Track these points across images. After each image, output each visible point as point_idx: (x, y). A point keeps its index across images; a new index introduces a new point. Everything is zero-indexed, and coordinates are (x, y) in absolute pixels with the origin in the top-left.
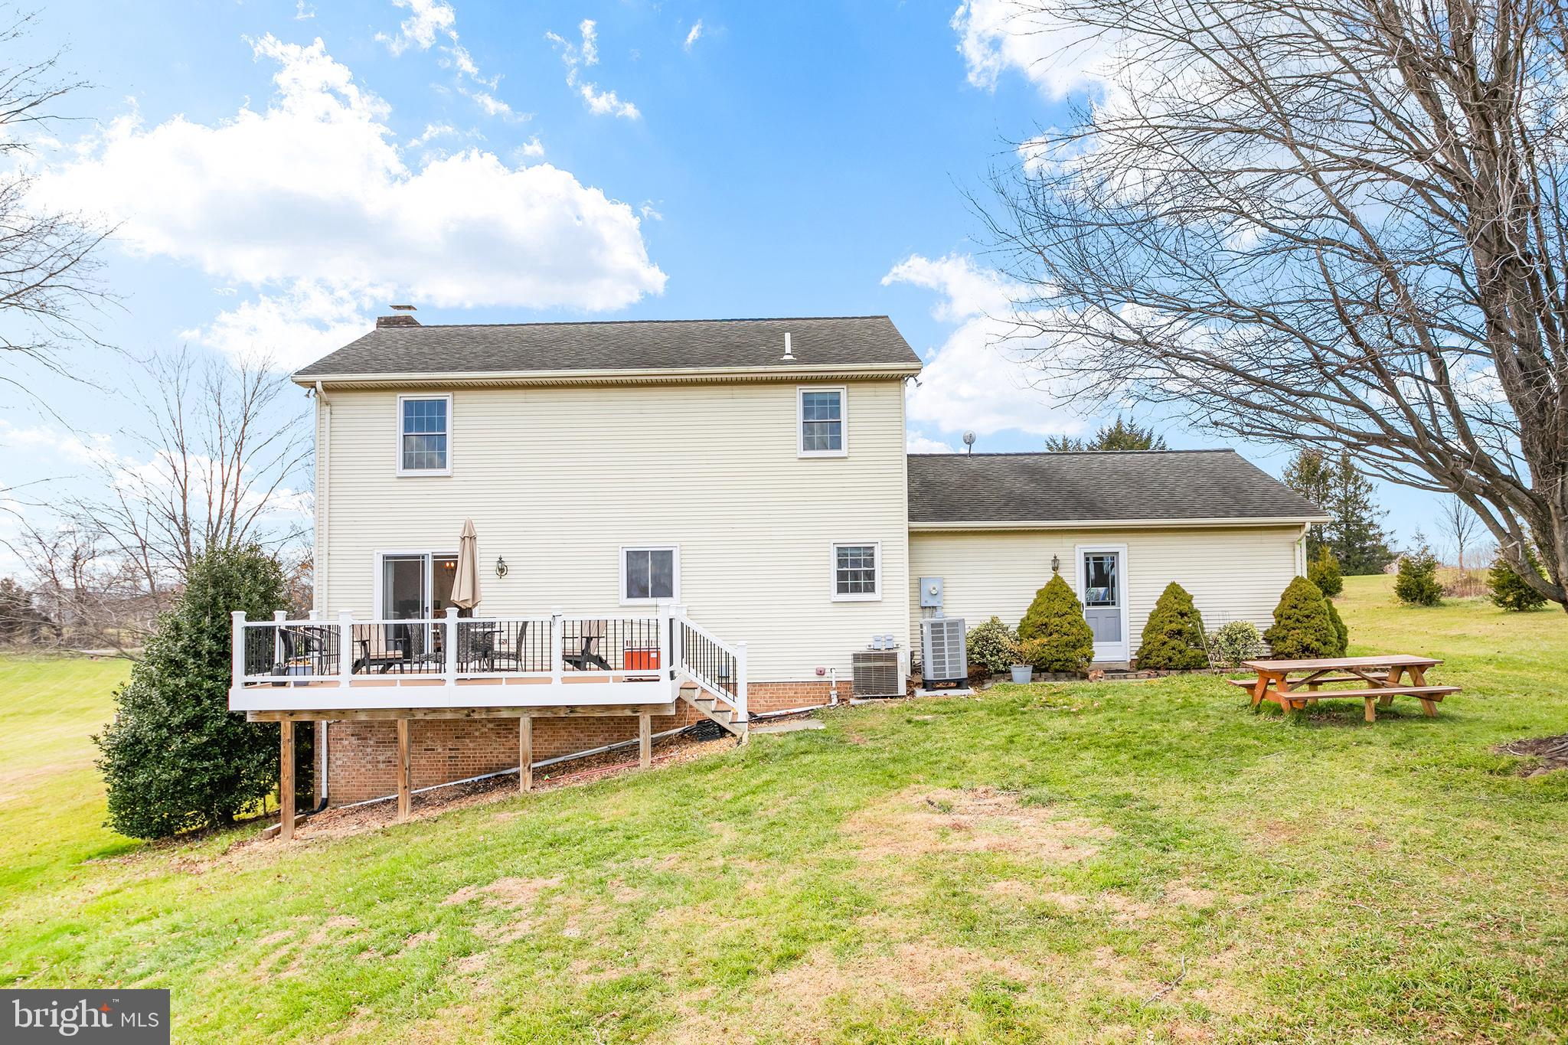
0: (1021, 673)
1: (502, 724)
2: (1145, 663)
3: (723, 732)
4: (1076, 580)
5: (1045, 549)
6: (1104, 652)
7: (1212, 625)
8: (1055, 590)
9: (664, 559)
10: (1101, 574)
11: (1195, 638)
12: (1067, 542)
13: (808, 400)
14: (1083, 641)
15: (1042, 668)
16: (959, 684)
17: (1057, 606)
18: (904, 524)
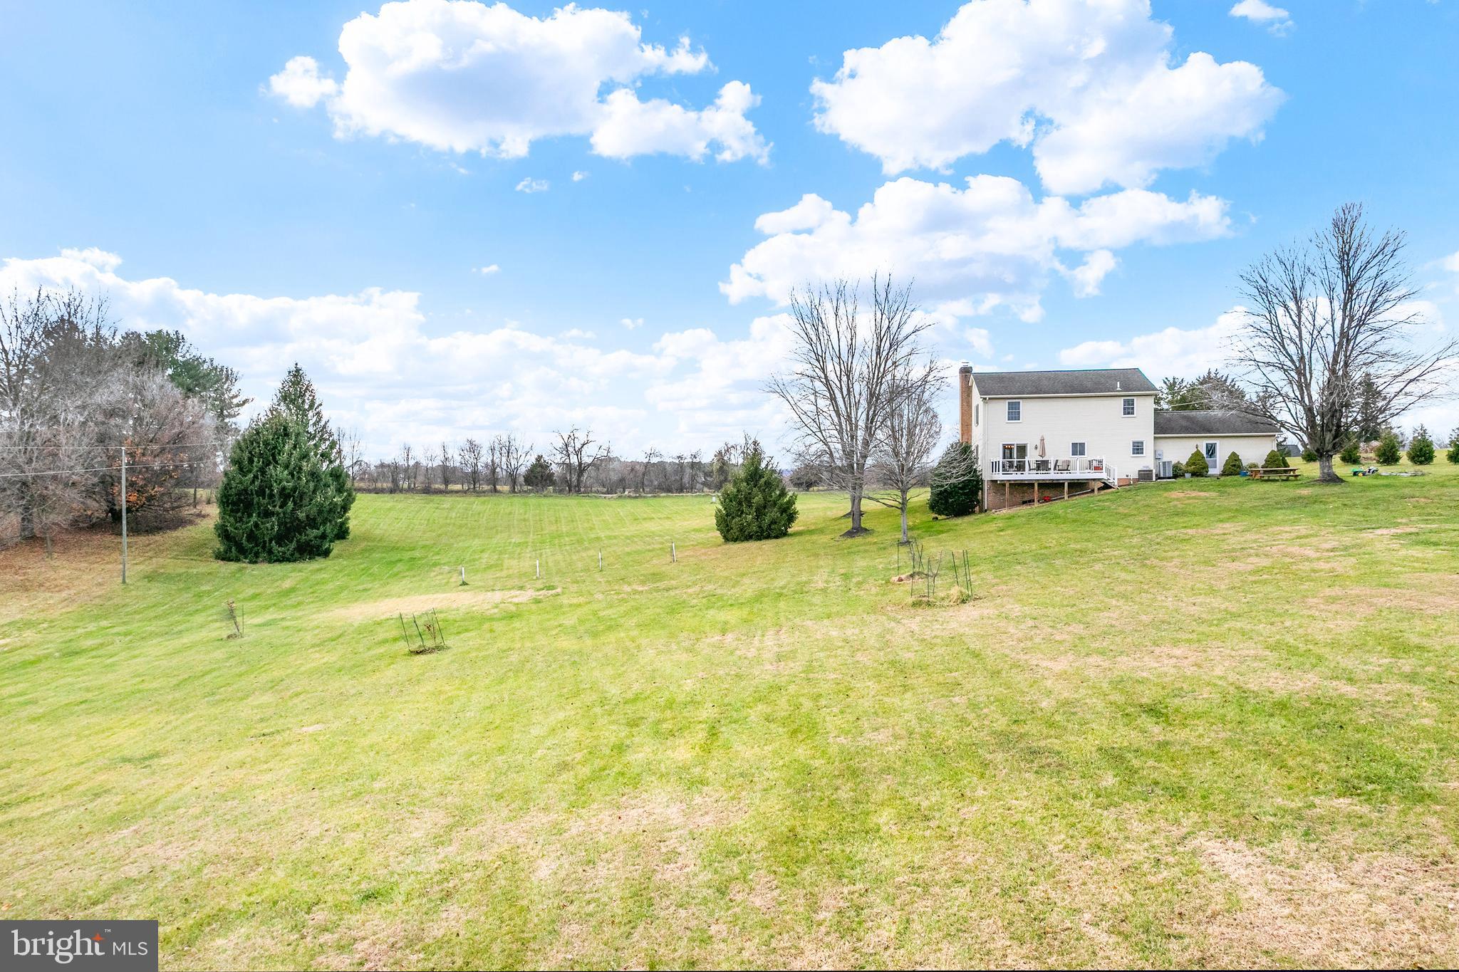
0: (1188, 475)
1: (1030, 485)
2: (1224, 474)
3: (1111, 487)
4: (1204, 452)
5: (1193, 443)
6: (1211, 471)
7: (1245, 463)
8: (1198, 453)
9: (1082, 445)
10: (1211, 450)
11: (1239, 467)
12: (1201, 440)
13: (1125, 401)
14: (1206, 467)
15: (1194, 474)
16: (1169, 478)
17: (1198, 458)
18: (1153, 435)
